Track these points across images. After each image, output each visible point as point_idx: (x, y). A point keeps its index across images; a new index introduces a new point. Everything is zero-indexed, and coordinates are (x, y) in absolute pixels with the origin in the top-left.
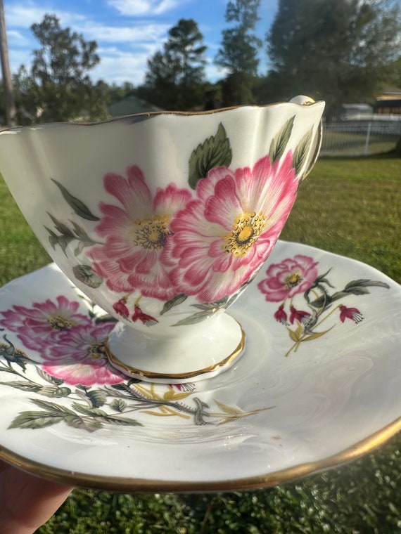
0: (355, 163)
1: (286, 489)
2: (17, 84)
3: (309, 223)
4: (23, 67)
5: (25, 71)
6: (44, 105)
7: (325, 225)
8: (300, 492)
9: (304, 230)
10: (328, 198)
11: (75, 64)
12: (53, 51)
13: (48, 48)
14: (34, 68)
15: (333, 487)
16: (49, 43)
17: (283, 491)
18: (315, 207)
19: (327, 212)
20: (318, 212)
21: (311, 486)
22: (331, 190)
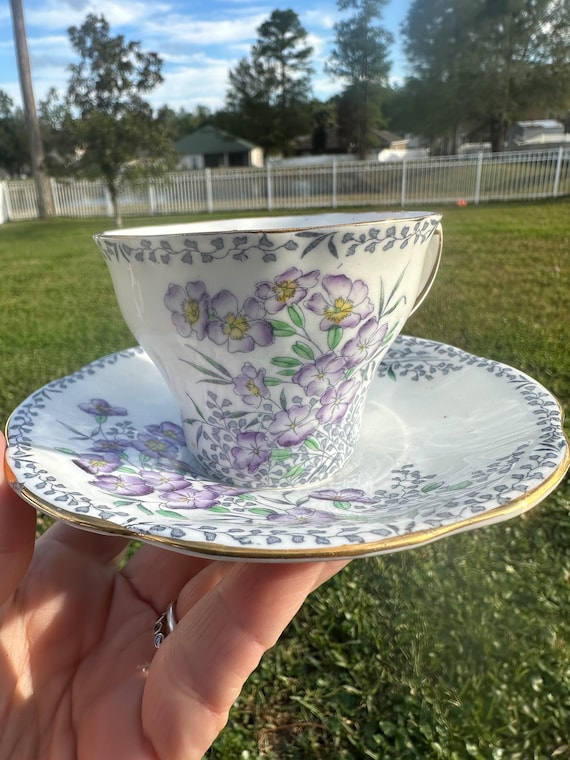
0: (539, 210)
1: (451, 749)
2: (46, 116)
3: (473, 304)
4: (53, 91)
5: (56, 97)
6: (85, 145)
7: (497, 308)
8: (475, 754)
9: (466, 316)
10: (500, 265)
11: (126, 84)
12: (95, 67)
14: (72, 90)
15: (527, 744)
16: (91, 56)
17: (445, 752)
18: (482, 280)
19: (501, 286)
20: (486, 286)
21: (493, 742)
22: (505, 252)
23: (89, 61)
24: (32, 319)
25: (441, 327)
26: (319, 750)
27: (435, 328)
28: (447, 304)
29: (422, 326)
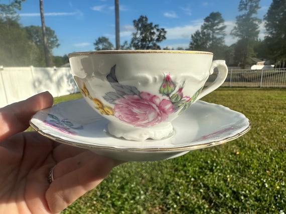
4: (126, 42)
5: (127, 44)
11: (152, 40)
12: (141, 34)
14: (132, 42)
16: (140, 30)
23: (139, 32)
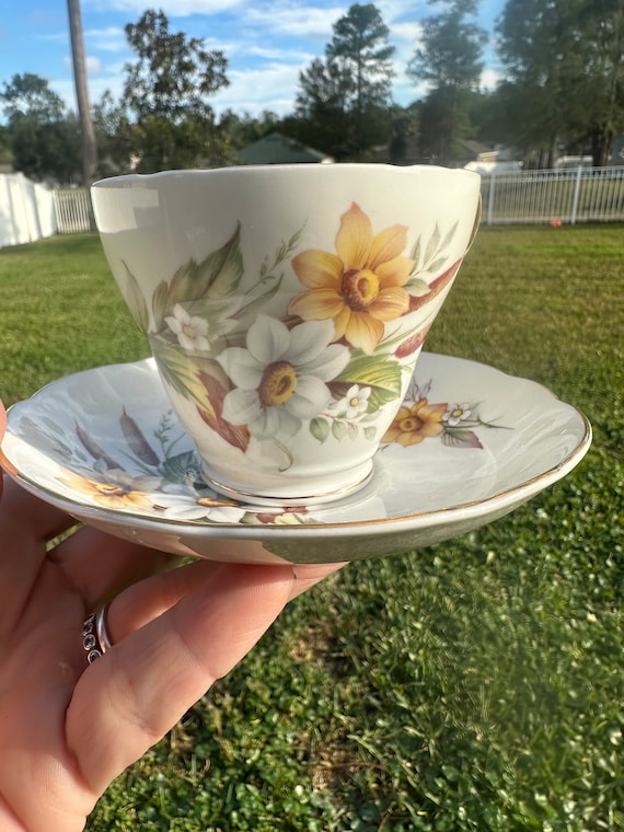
1: (518, 797)
2: (99, 121)
3: (565, 335)
4: (107, 93)
5: (111, 100)
6: (141, 152)
7: (592, 339)
8: (544, 805)
9: (555, 346)
10: (597, 292)
11: (187, 86)
12: (153, 68)
13: (147, 61)
14: (128, 92)
15: (602, 798)
16: (149, 55)
17: (512, 800)
18: (576, 308)
19: (596, 315)
20: (579, 315)
21: (564, 794)
22: (603, 278)
24: (82, 336)
25: (528, 358)
26: (377, 790)
27: (520, 358)
28: (534, 333)
29: (506, 356)
